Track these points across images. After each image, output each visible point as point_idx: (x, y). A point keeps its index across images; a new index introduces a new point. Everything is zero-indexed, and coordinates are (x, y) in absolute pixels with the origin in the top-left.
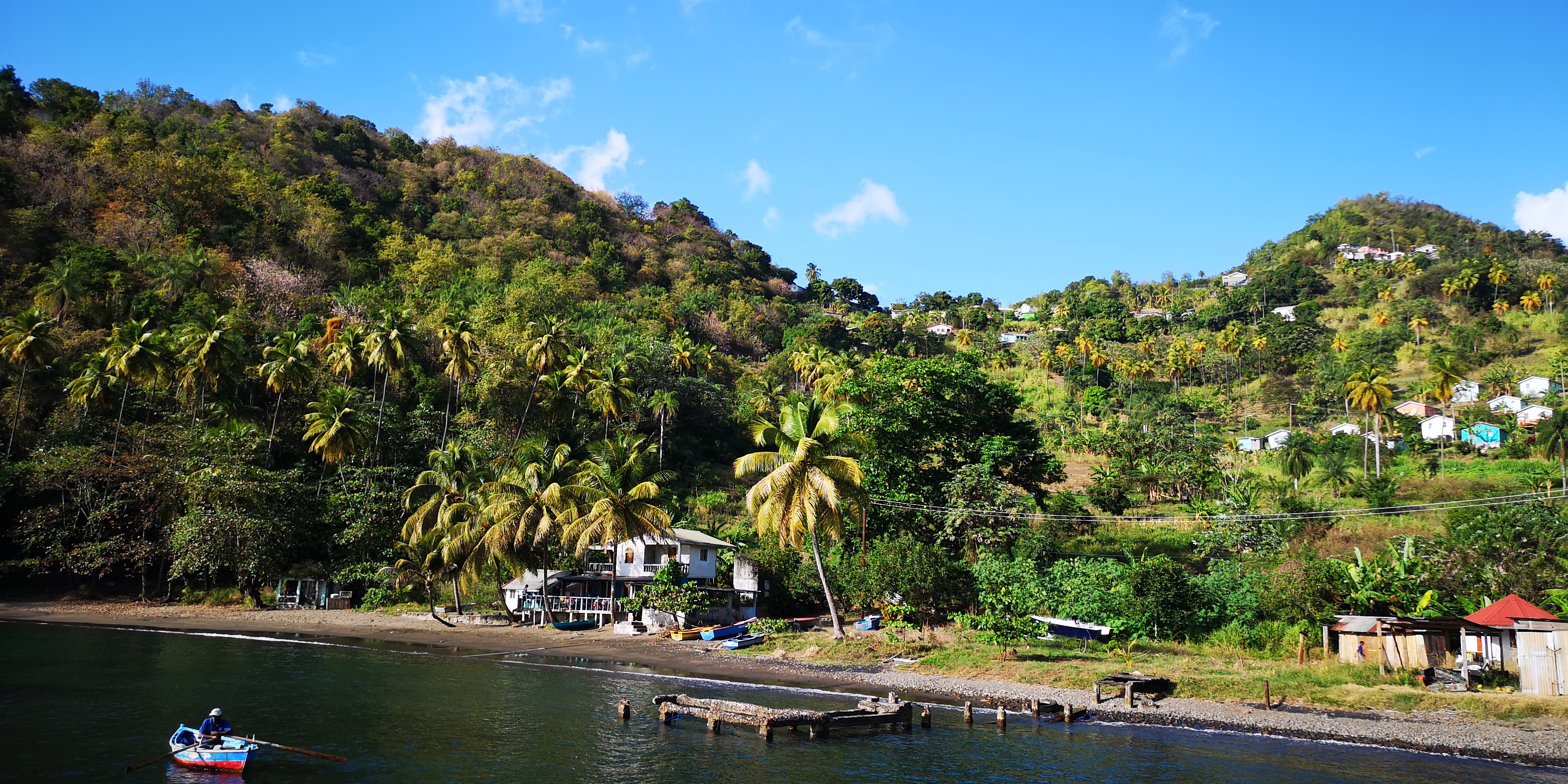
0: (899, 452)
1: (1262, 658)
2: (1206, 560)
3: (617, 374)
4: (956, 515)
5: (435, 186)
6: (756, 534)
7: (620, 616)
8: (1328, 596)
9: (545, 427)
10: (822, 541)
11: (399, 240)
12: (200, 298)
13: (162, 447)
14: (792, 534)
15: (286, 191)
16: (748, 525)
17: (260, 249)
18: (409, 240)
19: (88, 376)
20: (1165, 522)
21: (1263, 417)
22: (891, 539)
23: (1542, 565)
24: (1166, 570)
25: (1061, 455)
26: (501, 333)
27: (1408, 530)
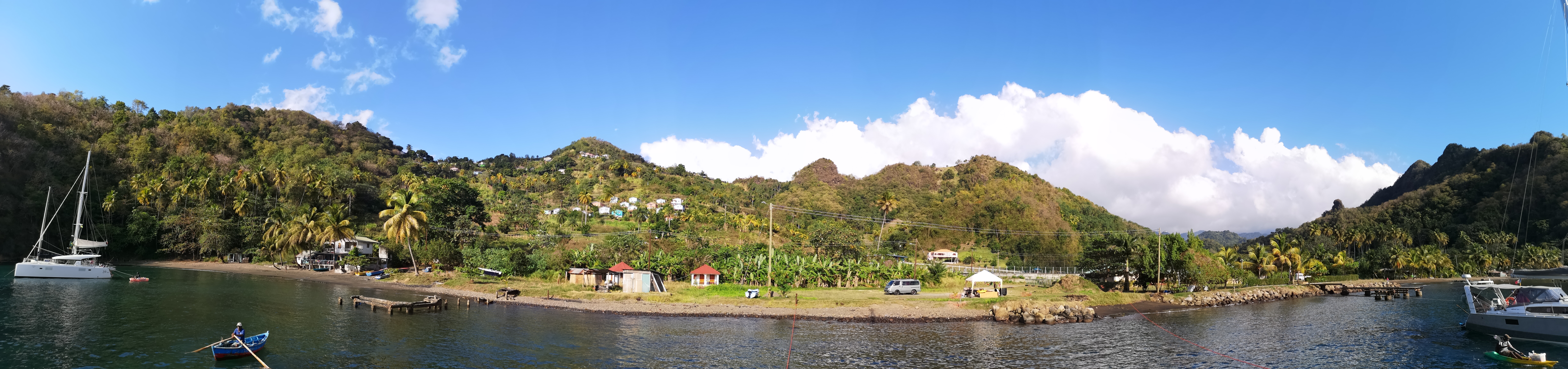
0: (439, 210)
1: (546, 282)
2: (532, 250)
3: (333, 184)
4: (457, 232)
5: (270, 124)
6: (387, 238)
7: (337, 266)
8: (568, 262)
9: (309, 202)
10: (412, 240)
11: (259, 143)
12: (204, 168)
13: (196, 214)
14: (401, 238)
15: (225, 132)
16: (384, 235)
17: (219, 151)
18: (262, 142)
19: (177, 194)
20: (521, 237)
21: (553, 204)
22: (436, 240)
23: (631, 253)
24: (520, 253)
25: (490, 213)
26: (292, 171)
27: (592, 241)
